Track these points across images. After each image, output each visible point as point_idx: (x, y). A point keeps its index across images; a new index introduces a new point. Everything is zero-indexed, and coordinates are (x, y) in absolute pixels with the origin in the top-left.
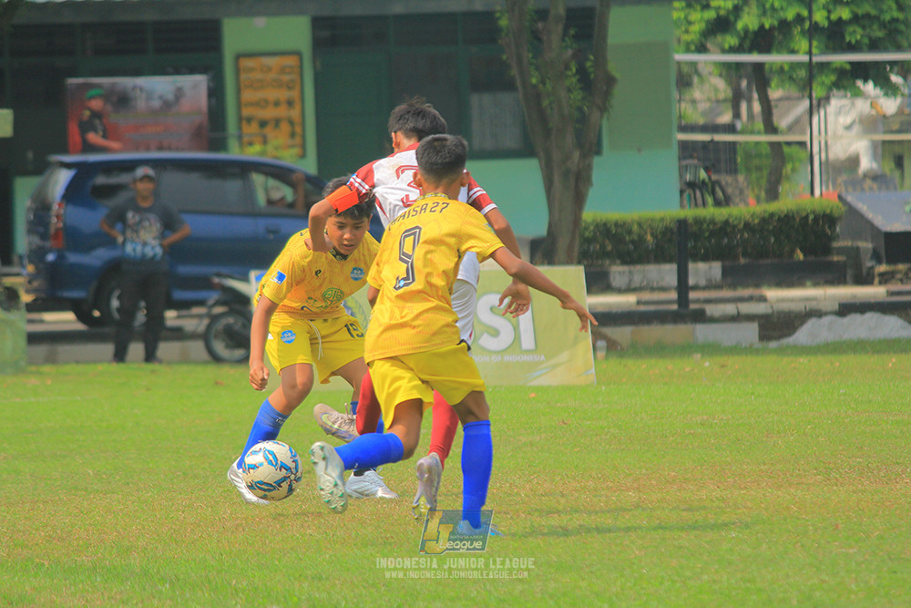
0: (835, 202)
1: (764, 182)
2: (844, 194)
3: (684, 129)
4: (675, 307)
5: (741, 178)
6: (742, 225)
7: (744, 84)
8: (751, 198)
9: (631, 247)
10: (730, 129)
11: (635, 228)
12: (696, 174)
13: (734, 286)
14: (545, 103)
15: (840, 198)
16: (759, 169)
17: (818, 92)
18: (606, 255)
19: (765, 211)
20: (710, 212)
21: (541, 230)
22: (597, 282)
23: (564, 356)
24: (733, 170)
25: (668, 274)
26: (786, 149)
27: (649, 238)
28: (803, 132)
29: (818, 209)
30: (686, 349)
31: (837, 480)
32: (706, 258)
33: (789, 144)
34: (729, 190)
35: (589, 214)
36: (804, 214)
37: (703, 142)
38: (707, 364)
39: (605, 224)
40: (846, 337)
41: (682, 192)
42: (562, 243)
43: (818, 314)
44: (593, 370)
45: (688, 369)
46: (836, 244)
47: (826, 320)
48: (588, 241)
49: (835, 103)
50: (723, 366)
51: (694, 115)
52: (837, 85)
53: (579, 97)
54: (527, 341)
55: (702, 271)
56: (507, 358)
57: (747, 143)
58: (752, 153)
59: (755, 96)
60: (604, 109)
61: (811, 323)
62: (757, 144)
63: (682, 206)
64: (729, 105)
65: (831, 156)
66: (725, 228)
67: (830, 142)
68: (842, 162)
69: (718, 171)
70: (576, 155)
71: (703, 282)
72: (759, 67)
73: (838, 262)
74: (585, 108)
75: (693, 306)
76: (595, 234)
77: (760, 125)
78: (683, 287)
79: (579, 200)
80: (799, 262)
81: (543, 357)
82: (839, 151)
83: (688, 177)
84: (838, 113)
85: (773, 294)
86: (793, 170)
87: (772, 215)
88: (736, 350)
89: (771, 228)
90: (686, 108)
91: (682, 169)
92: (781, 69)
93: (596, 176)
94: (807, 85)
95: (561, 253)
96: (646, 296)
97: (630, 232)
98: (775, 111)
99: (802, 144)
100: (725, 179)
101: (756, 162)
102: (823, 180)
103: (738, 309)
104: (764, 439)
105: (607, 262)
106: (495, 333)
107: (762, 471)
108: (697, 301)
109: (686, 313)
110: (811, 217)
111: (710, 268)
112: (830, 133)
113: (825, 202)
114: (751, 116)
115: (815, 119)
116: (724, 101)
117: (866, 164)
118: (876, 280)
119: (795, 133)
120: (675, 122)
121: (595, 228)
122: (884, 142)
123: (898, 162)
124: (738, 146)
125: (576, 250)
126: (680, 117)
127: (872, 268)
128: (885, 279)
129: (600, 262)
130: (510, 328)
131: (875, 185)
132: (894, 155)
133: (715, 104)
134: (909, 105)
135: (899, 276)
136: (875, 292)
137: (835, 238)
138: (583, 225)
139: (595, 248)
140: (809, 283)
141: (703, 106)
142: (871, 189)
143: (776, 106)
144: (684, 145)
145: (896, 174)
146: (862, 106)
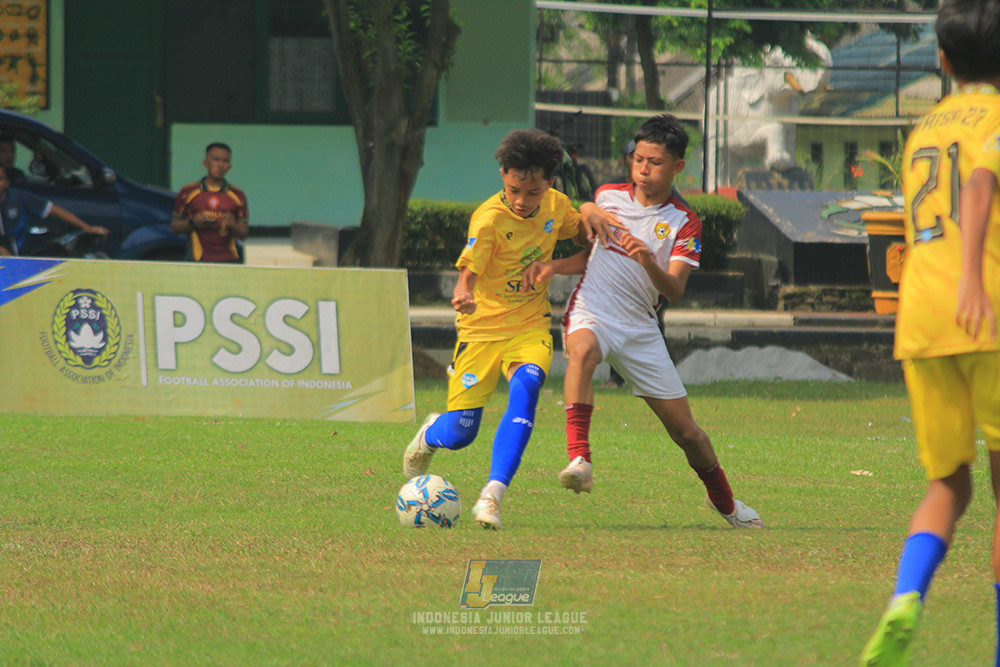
0: (734, 201)
2: (745, 192)
3: (543, 97)
5: (614, 163)
7: (624, 42)
10: (603, 99)
14: (366, 54)
15: (740, 195)
21: (353, 217)
22: (425, 289)
23: (376, 384)
24: (606, 154)
28: (695, 109)
29: (711, 208)
31: (719, 562)
34: (599, 179)
37: (566, 114)
39: (437, 215)
40: (739, 375)
42: (381, 237)
43: (704, 344)
44: (413, 405)
46: (733, 255)
47: (715, 352)
48: (415, 236)
49: (739, 73)
51: (556, 78)
53: (410, 49)
54: (330, 363)
56: (302, 383)
57: (624, 117)
59: (638, 59)
60: (442, 67)
61: (696, 357)
62: (637, 119)
64: (603, 68)
65: (731, 141)
67: (730, 123)
68: (744, 148)
69: (583, 154)
70: (404, 124)
72: (643, 21)
73: (734, 278)
74: (417, 64)
76: (424, 226)
77: (641, 96)
79: (405, 184)
81: (348, 383)
82: (741, 135)
84: (743, 86)
90: (547, 69)
92: (670, 25)
93: (428, 153)
95: (379, 252)
98: (661, 79)
99: (695, 123)
100: (594, 163)
102: (720, 171)
104: (628, 505)
105: (438, 265)
106: (290, 350)
107: (622, 546)
112: (730, 111)
113: (720, 200)
114: (631, 83)
115: (713, 93)
116: (598, 62)
117: (775, 153)
118: (781, 304)
119: (685, 109)
120: (533, 88)
121: (423, 219)
122: (799, 126)
123: (817, 152)
124: (613, 121)
125: (399, 247)
126: (540, 81)
127: (776, 288)
128: (792, 302)
129: (428, 264)
130: (308, 344)
131: (785, 182)
132: (811, 143)
133: (585, 66)
134: (834, 79)
135: (810, 300)
136: (779, 319)
137: (731, 247)
138: (409, 214)
139: (422, 245)
140: (695, 304)
141: (568, 68)
142: (780, 186)
143: (664, 73)
144: (543, 118)
145: (812, 168)
146: (773, 78)
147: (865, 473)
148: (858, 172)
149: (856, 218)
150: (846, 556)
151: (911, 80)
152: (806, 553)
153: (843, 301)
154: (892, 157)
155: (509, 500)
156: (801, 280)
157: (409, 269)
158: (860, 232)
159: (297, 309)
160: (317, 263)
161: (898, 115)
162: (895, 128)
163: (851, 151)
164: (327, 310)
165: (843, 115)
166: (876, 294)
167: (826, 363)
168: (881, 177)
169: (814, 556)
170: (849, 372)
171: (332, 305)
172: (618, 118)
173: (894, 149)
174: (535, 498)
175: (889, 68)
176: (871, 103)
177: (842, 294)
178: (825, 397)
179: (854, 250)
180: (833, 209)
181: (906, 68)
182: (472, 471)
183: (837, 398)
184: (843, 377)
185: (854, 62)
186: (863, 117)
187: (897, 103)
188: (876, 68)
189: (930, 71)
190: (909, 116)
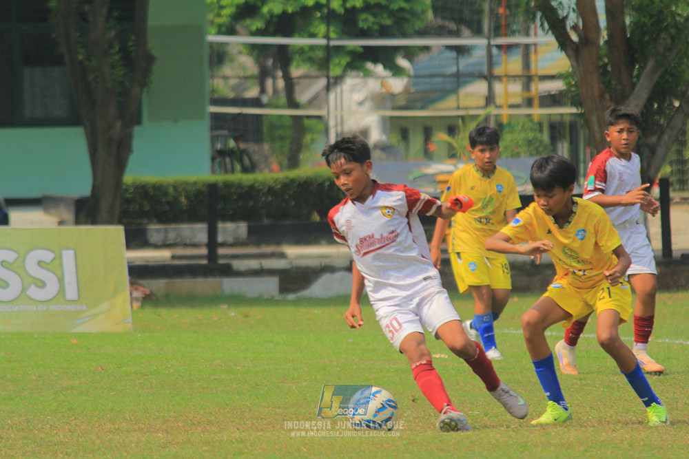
1: (286, 149)
3: (216, 102)
4: (205, 262)
5: (266, 146)
6: (265, 190)
7: (270, 62)
8: (275, 166)
9: (167, 208)
10: (256, 103)
11: (171, 190)
12: (225, 143)
13: (258, 244)
14: (90, 78)
16: (282, 138)
17: (335, 71)
18: (143, 214)
19: (287, 178)
20: (238, 177)
21: (85, 190)
22: (136, 239)
23: (104, 306)
24: (259, 140)
25: (199, 232)
26: (307, 122)
27: (183, 200)
28: (320, 108)
30: (215, 299)
32: (233, 218)
33: (309, 117)
34: (256, 158)
35: (130, 177)
36: (321, 181)
37: (233, 115)
38: (233, 314)
39: (144, 187)
41: (213, 159)
42: (105, 203)
43: (330, 269)
44: (130, 320)
45: (215, 319)
47: (338, 275)
48: (128, 201)
49: (350, 81)
50: (247, 316)
51: (223, 88)
52: (351, 66)
53: (122, 73)
54: (71, 293)
55: (230, 230)
56: (52, 307)
57: (272, 116)
58: (276, 124)
59: (280, 73)
60: (144, 84)
61: (325, 279)
62: (281, 116)
63: (213, 172)
64: (256, 81)
65: (346, 128)
66: (250, 192)
67: (345, 117)
69: (246, 140)
70: (118, 125)
71: (230, 240)
72: (282, 49)
74: (127, 83)
75: (221, 261)
76: (135, 195)
77: (283, 100)
78: (212, 244)
79: (121, 165)
80: (317, 223)
81: (85, 306)
82: (353, 124)
83: (219, 146)
84: (353, 89)
85: (292, 251)
86: (313, 140)
87: (293, 181)
88: (258, 301)
89: (292, 193)
90: (218, 83)
91: (214, 139)
92: (302, 51)
93: (137, 143)
94: (324, 64)
95: (103, 214)
96: (180, 251)
97: (166, 194)
98: (297, 89)
99: (319, 117)
100: (252, 147)
101: (280, 132)
103: (261, 264)
104: (280, 385)
105: (145, 222)
106: (42, 284)
107: (276, 414)
108: (226, 256)
109: (215, 267)
111: (238, 227)
112: (345, 109)
114: (275, 91)
115: (332, 96)
116: (251, 77)
117: (376, 136)
119: (314, 108)
120: (208, 97)
121: (134, 190)
122: (392, 118)
123: (405, 134)
124: (264, 118)
125: (117, 210)
126: (213, 91)
129: (139, 222)
130: (55, 280)
131: (384, 155)
132: (402, 129)
133: (243, 81)
134: (414, 84)
138: (124, 187)
139: (134, 207)
140: (324, 242)
141: (233, 82)
142: (380, 159)
143: (298, 84)
144: (216, 117)
145: (402, 146)
146: (373, 85)
147: (443, 356)
148: (433, 147)
149: (432, 180)
150: (430, 415)
151: (465, 83)
152: (403, 414)
154: (456, 137)
155: (198, 384)
157: (125, 225)
158: (436, 190)
159: (47, 256)
160: (61, 223)
161: (458, 108)
162: (458, 117)
163: (428, 133)
164: (68, 256)
165: (423, 108)
168: (449, 151)
169: (409, 416)
171: (71, 253)
172: (267, 115)
173: (457, 131)
174: (216, 382)
175: (453, 75)
176: (440, 99)
180: (416, 173)
181: (464, 76)
182: (172, 365)
185: (427, 72)
186: (435, 110)
187: (458, 99)
188: (444, 76)
189: (481, 76)
190: (466, 108)
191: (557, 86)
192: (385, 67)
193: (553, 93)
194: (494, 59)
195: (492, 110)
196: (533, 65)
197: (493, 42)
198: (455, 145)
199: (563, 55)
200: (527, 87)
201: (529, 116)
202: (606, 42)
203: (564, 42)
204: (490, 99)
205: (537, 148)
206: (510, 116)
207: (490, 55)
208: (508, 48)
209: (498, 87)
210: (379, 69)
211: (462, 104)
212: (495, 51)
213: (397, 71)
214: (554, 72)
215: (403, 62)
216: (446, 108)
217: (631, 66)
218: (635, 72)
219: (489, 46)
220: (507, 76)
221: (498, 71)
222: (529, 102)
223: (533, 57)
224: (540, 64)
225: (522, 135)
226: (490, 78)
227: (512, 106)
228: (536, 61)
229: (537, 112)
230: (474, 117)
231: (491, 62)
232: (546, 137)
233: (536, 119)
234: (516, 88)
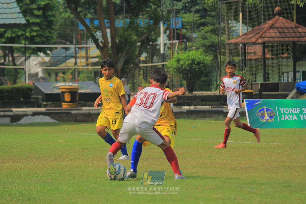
0: (32, 85)
1: (12, 79)
5: (6, 78)
6: (6, 91)
7: (7, 52)
8: (9, 83)
10: (3, 64)
13: (4, 107)
15: (34, 84)
16: (11, 75)
17: (27, 55)
19: (13, 87)
24: (4, 76)
26: (19, 70)
28: (23, 66)
29: (27, 86)
31: (30, 161)
33: (20, 69)
34: (3, 81)
36: (23, 88)
40: (34, 122)
43: (26, 115)
46: (32, 96)
47: (29, 117)
49: (32, 58)
52: (33, 53)
57: (8, 68)
58: (9, 71)
59: (10, 55)
61: (25, 118)
62: (11, 68)
64: (3, 58)
65: (31, 72)
66: (1, 91)
67: (31, 68)
68: (34, 74)
72: (11, 48)
73: (33, 101)
77: (11, 63)
80: (22, 101)
82: (33, 71)
84: (33, 61)
85: (14, 110)
86: (21, 76)
87: (15, 88)
88: (4, 125)
89: (14, 92)
92: (17, 48)
94: (24, 53)
98: (16, 60)
99: (23, 69)
100: (2, 78)
101: (10, 73)
102: (29, 78)
103: (5, 114)
104: (11, 150)
110: (25, 89)
112: (31, 66)
113: (29, 85)
114: (9, 61)
115: (27, 62)
116: (1, 56)
117: (40, 75)
118: (43, 106)
119: (21, 66)
122: (46, 69)
123: (49, 74)
127: (42, 103)
128: (45, 106)
131: (43, 81)
132: (48, 73)
134: (53, 59)
135: (49, 105)
136: (43, 109)
137: (32, 95)
140: (24, 107)
142: (42, 82)
143: (16, 58)
145: (49, 78)
146: (39, 59)
147: (62, 141)
148: (58, 78)
149: (58, 88)
151: (68, 59)
153: (56, 105)
156: (47, 101)
161: (66, 66)
162: (65, 69)
163: (57, 74)
165: (55, 66)
166: (63, 104)
167: (53, 118)
168: (63, 79)
170: (57, 120)
172: (6, 68)
175: (64, 56)
176: (60, 64)
177: (56, 104)
178: (53, 126)
179: (58, 95)
180: (53, 86)
181: (68, 56)
183: (55, 126)
184: (56, 121)
185: (56, 55)
186: (59, 67)
187: (66, 64)
188: (61, 56)
189: (73, 57)
190: (69, 66)
191: (96, 60)
192: (43, 53)
193: (95, 62)
194: (77, 52)
195: (76, 67)
196: (89, 54)
197: (77, 46)
198: (65, 77)
199: (98, 50)
200: (87, 60)
201: (88, 69)
202: (111, 47)
203: (98, 46)
204: (76, 64)
205: (90, 79)
206: (82, 69)
207: (75, 51)
208: (81, 48)
209: (78, 60)
210: (41, 54)
211: (67, 65)
212: (77, 49)
213: (47, 55)
214: (95, 56)
215: (48, 52)
216: (62, 66)
217: (118, 54)
218: (120, 56)
219: (75, 48)
220: (81, 57)
221: (78, 55)
222: (88, 65)
223: (89, 51)
224: (91, 53)
225: (86, 75)
226: (75, 57)
227: (82, 66)
228: (90, 52)
229: (90, 68)
230: (71, 69)
231: (76, 53)
232: (93, 75)
233: (90, 70)
234: (84, 60)
